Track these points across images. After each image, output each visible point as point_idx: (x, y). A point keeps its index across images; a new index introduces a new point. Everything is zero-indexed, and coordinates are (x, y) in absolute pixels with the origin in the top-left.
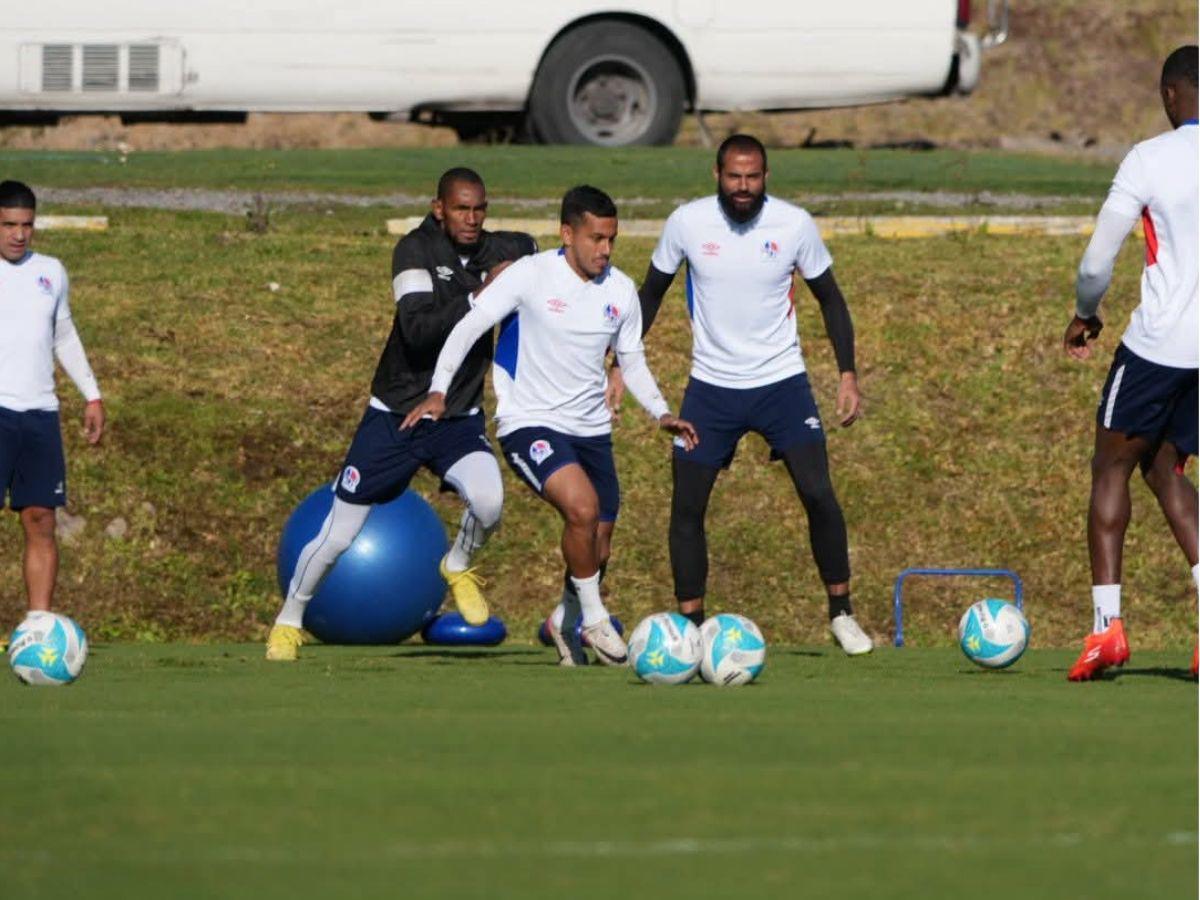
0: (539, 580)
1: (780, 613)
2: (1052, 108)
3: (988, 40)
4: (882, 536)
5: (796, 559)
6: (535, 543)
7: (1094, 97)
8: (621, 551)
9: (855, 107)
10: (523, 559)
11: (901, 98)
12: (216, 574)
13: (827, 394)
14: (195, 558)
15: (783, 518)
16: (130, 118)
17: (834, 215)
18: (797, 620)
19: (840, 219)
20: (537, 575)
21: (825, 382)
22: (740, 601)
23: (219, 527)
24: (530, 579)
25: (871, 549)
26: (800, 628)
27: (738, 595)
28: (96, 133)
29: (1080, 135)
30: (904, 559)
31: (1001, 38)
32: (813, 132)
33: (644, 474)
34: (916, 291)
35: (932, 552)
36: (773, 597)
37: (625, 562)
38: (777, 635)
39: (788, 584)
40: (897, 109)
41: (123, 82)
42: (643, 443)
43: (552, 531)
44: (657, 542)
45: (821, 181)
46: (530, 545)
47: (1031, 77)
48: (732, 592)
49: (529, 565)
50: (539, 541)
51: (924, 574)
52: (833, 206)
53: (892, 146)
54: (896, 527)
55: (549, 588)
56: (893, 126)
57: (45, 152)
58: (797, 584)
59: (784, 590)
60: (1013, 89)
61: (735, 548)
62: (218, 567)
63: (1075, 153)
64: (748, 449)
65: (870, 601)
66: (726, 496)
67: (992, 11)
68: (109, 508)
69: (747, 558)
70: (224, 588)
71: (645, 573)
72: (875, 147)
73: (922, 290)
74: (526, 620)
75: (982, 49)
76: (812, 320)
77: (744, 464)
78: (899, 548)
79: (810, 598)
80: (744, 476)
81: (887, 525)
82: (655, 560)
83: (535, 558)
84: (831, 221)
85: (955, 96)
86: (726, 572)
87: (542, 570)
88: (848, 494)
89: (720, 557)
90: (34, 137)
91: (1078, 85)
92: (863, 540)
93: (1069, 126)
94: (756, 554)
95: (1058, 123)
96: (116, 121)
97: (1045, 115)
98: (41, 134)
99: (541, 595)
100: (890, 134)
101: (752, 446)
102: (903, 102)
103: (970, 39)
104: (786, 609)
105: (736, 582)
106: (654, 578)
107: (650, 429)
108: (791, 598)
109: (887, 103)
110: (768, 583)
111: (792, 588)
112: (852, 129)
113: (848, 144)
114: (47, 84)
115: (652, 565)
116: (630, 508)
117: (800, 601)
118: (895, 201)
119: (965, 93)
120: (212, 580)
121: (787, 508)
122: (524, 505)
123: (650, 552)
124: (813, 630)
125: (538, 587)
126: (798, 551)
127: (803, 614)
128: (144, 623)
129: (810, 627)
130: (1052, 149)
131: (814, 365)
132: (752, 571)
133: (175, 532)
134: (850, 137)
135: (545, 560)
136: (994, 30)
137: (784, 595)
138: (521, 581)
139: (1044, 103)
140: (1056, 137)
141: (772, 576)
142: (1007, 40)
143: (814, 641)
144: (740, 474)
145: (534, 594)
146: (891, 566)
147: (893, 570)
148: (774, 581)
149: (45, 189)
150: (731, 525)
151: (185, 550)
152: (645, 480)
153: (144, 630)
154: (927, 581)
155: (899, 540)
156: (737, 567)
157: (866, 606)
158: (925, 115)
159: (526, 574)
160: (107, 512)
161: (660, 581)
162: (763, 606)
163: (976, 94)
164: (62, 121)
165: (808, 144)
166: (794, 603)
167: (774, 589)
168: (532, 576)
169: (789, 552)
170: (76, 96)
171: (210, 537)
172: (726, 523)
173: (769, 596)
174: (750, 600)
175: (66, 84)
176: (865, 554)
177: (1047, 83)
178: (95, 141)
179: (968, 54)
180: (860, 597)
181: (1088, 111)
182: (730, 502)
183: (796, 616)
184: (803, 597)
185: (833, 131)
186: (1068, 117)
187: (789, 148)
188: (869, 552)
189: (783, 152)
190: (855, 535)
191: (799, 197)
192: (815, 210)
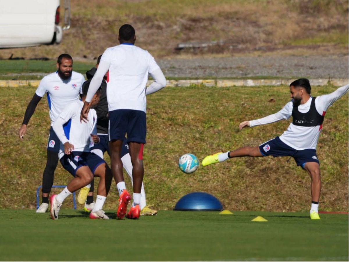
1: (2, 200)
2: (84, 48)
3: (65, 28)
4: (33, 176)
5: (7, 183)
7: (96, 45)
9: (25, 47)
11: (39, 45)
13: (17, 133)
15: (3, 171)
17: (19, 80)
18: (7, 202)
19: (21, 81)
21: (16, 130)
25: (30, 180)
26: (8, 204)
29: (92, 56)
30: (40, 183)
31: (69, 27)
32: (12, 55)
34: (43, 102)
39: (5, 191)
40: (38, 48)
45: (14, 70)
47: (77, 39)
52: (19, 77)
53: (36, 59)
54: (37, 173)
56: (36, 53)
58: (7, 191)
59: (3, 193)
60: (72, 42)
63: (91, 62)
65: (29, 196)
67: (66, 20)
72: (31, 59)
73: (45, 102)
75: (63, 30)
76: (12, 111)
78: (38, 180)
79: (11, 195)
81: (35, 173)
84: (18, 81)
85: (55, 44)
88: (23, 164)
91: (91, 41)
92: (27, 177)
93: (89, 54)
95: (86, 53)
97: (82, 50)
100: (36, 55)
102: (40, 46)
103: (59, 28)
104: (4, 198)
108: (5, 195)
109: (35, 46)
111: (6, 192)
112: (24, 54)
113: (23, 59)
117: (8, 196)
118: (37, 75)
119: (58, 44)
121: (4, 168)
124: (12, 205)
126: (8, 180)
127: (9, 200)
129: (11, 204)
130: (84, 60)
131: (13, 125)
134: (24, 56)
136: (66, 25)
139: (81, 47)
140: (85, 57)
142: (70, 28)
143: (12, 208)
146: (36, 185)
147: (36, 186)
155: (38, 177)
157: (28, 197)
158: (46, 50)
163: (61, 44)
165: (11, 59)
166: (6, 197)
169: (5, 181)
176: (28, 181)
177: (82, 41)
179: (59, 32)
180: (26, 194)
181: (95, 49)
183: (7, 200)
184: (9, 195)
185: (19, 55)
186: (89, 51)
187: (5, 60)
188: (29, 181)
189: (3, 61)
190: (25, 176)
191: (8, 74)
192: (13, 78)
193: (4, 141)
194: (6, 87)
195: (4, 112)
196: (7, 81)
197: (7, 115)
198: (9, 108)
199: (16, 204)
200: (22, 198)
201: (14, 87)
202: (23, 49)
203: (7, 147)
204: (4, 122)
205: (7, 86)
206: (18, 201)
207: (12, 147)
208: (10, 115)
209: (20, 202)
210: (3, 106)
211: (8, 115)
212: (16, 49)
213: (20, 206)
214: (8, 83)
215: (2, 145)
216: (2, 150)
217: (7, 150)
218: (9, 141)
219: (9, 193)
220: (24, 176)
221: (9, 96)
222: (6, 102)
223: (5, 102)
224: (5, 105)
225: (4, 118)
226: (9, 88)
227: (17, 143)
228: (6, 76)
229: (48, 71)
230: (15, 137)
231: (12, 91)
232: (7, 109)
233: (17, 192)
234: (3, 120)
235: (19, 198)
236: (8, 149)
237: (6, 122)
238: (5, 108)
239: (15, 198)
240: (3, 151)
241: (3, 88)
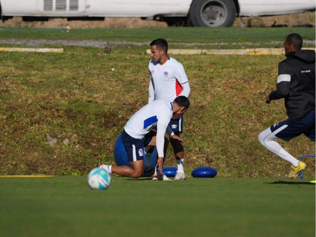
0: (192, 157)
1: (265, 168)
4: (296, 145)
6: (191, 146)
8: (216, 149)
9: (288, 14)
10: (187, 151)
11: (303, 11)
12: (96, 156)
14: (89, 151)
16: (70, 19)
17: (281, 48)
18: (270, 170)
20: (191, 156)
22: (252, 164)
23: (96, 142)
24: (189, 157)
26: (271, 172)
27: (252, 162)
28: (60, 23)
30: (303, 152)
32: (275, 22)
33: (223, 126)
35: (312, 150)
36: (263, 163)
37: (218, 152)
38: (264, 174)
40: (302, 15)
41: (68, 8)
42: (223, 116)
43: (196, 143)
44: (227, 146)
46: (189, 147)
48: (250, 161)
49: (189, 153)
50: (192, 146)
51: (309, 156)
52: (281, 45)
53: (300, 26)
54: (300, 142)
55: (195, 160)
56: (300, 20)
57: (44, 29)
58: (270, 159)
59: (266, 161)
61: (251, 148)
62: (96, 153)
64: (255, 118)
66: (248, 132)
68: (64, 136)
69: (255, 151)
70: (98, 159)
71: (224, 156)
72: (294, 26)
74: (188, 169)
77: (253, 123)
78: (302, 148)
79: (274, 164)
80: (253, 127)
81: (298, 141)
82: (227, 152)
83: (191, 151)
86: (248, 155)
87: (193, 154)
89: (246, 151)
90: (41, 24)
94: (257, 150)
96: (66, 20)
98: (43, 23)
99: (192, 162)
100: (299, 22)
101: (256, 117)
102: (303, 13)
104: (266, 166)
105: (251, 159)
106: (226, 157)
107: (225, 112)
108: (268, 163)
109: (299, 13)
110: (261, 159)
111: (268, 160)
112: (287, 21)
113: (286, 26)
114: (45, 8)
115: (226, 153)
116: (219, 136)
117: (271, 164)
120: (94, 157)
122: (188, 135)
123: (225, 149)
124: (275, 173)
125: (191, 159)
127: (272, 168)
128: (74, 170)
129: (274, 172)
132: (256, 155)
133: (83, 143)
134: (287, 24)
135: (193, 151)
137: (266, 163)
138: (186, 158)
141: (262, 156)
143: (275, 176)
144: (252, 126)
145: (190, 162)
146: (299, 154)
147: (300, 155)
148: (263, 158)
149: (45, 40)
150: (250, 141)
151: (86, 148)
152: (223, 127)
153: (74, 172)
154: (310, 158)
155: (301, 146)
156: (251, 154)
158: (310, 16)
159: (188, 156)
160: (63, 137)
161: (228, 158)
162: (260, 165)
164: (50, 19)
165: (273, 26)
166: (269, 165)
167: (263, 161)
168: (189, 156)
170: (54, 12)
171: (94, 144)
172: (248, 141)
173: (261, 163)
174: (255, 164)
175: (51, 8)
178: (59, 26)
182: (250, 134)
183: (270, 169)
184: (272, 163)
185: (282, 22)
187: (268, 27)
188: (292, 149)
189: (265, 28)
190: (288, 144)
191: (271, 42)
192: (276, 46)
193: (266, 110)
194: (268, 55)
195: (267, 81)
196: (270, 49)
197: (269, 83)
198: (271, 76)
199: (279, 172)
200: (285, 167)
201: (277, 55)
202: (286, 16)
203: (269, 115)
204: (266, 90)
205: (270, 54)
206: (281, 169)
207: (274, 116)
208: (273, 84)
209: (284, 170)
210: (265, 75)
211: (271, 83)
212: (279, 17)
213: (283, 175)
214: (270, 51)
215: (265, 114)
216: (264, 118)
217: (269, 118)
218: (271, 109)
219: (272, 162)
220: (286, 145)
221: (272, 64)
222: (269, 70)
223: (267, 70)
224: (267, 73)
225: (266, 87)
226: (271, 56)
227: (279, 112)
228: (269, 43)
229: (312, 38)
230: (277, 105)
231: (274, 59)
232: (270, 77)
233: (280, 161)
234: (265, 89)
235: (281, 166)
236: (271, 118)
237: (268, 90)
238: (267, 76)
239: (278, 166)
240: (265, 119)
241: (265, 55)
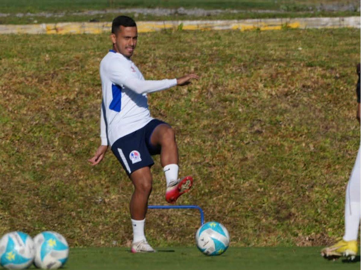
1: (78, 231)
5: (85, 202)
15: (78, 181)
22: (56, 225)
26: (88, 238)
27: (55, 221)
36: (74, 222)
38: (76, 242)
39: (82, 215)
42: (3, 143)
44: (11, 194)
45: (94, 3)
48: (52, 220)
52: (101, 16)
58: (86, 215)
59: (80, 218)
61: (53, 197)
64: (59, 144)
66: (48, 170)
69: (59, 202)
71: (5, 212)
77: (57, 152)
79: (93, 223)
80: (57, 159)
82: (11, 204)
84: (100, 24)
86: (48, 209)
92: (121, 191)
94: (64, 199)
101: (61, 143)
104: (80, 228)
105: (53, 215)
106: (10, 213)
107: (7, 135)
108: (83, 222)
110: (71, 215)
111: (84, 217)
115: (9, 206)
117: (88, 224)
118: (134, 13)
123: (8, 200)
124: (95, 239)
126: (87, 197)
127: (89, 231)
129: (93, 238)
132: (62, 209)
137: (79, 221)
141: (72, 211)
143: (95, 244)
144: (55, 158)
148: (74, 214)
150: (51, 185)
152: (4, 162)
156: (54, 207)
162: (68, 227)
166: (85, 225)
167: (74, 218)
169: (82, 198)
172: (48, 184)
173: (71, 222)
174: (61, 224)
176: (122, 198)
180: (120, 221)
182: (50, 173)
183: (86, 232)
184: (89, 222)
188: (124, 197)
190: (116, 189)
191: (83, 11)
192: (92, 19)
193: (78, 129)
194: (79, 35)
195: (77, 79)
196: (82, 24)
197: (82, 84)
198: (86, 71)
199: (102, 237)
200: (112, 228)
201: (94, 35)
203: (83, 139)
204: (77, 95)
205: (82, 33)
206: (105, 233)
207: (91, 140)
209: (109, 234)
210: (75, 68)
211: (85, 83)
213: (109, 242)
214: (82, 27)
215: (76, 136)
216: (75, 144)
217: (84, 144)
218: (87, 128)
219: (89, 220)
220: (114, 189)
221: (86, 50)
222: (81, 61)
223: (78, 61)
224: (78, 65)
225: (77, 89)
226: (84, 36)
228: (80, 14)
229: (152, 5)
231: (89, 41)
232: (83, 72)
233: (103, 218)
234: (76, 93)
235: (106, 227)
236: (87, 143)
237: (81, 96)
238: (79, 70)
239: (100, 227)
240: (76, 146)
241: (74, 35)
